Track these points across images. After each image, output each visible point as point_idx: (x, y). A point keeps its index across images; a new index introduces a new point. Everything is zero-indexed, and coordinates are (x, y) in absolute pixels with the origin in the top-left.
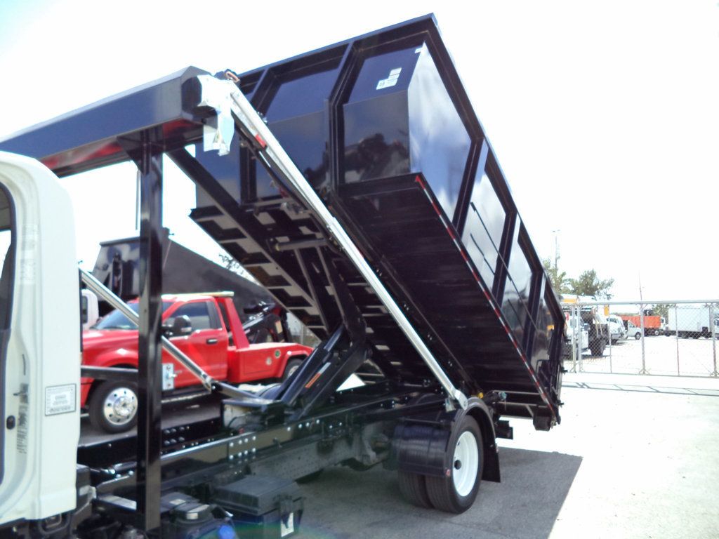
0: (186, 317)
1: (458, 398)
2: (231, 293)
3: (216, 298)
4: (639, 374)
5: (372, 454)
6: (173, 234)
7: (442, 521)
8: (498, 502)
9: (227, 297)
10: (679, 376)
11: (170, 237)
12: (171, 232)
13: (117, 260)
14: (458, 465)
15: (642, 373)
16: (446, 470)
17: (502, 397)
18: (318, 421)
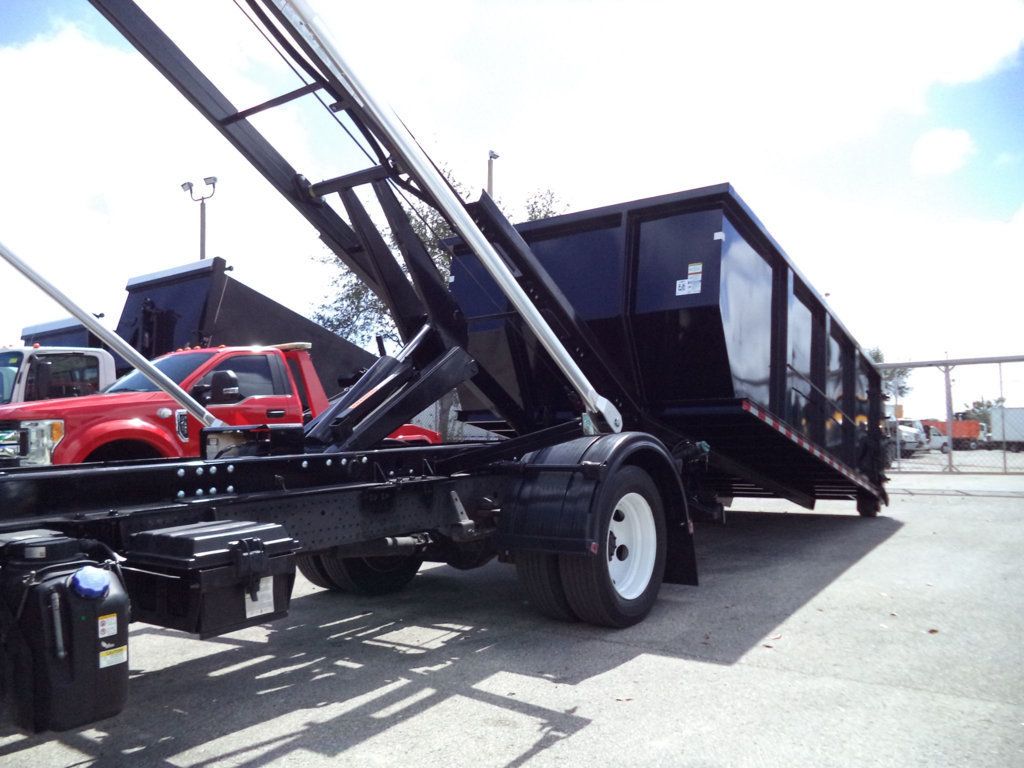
0: (231, 374)
1: (603, 410)
2: (309, 345)
3: (285, 351)
4: (943, 473)
5: (466, 521)
6: (230, 269)
7: (588, 639)
8: (691, 615)
9: (303, 350)
10: (1006, 473)
11: (227, 273)
12: (227, 266)
13: (148, 308)
14: (622, 553)
15: (947, 470)
16: (590, 545)
17: (702, 451)
18: (365, 459)
